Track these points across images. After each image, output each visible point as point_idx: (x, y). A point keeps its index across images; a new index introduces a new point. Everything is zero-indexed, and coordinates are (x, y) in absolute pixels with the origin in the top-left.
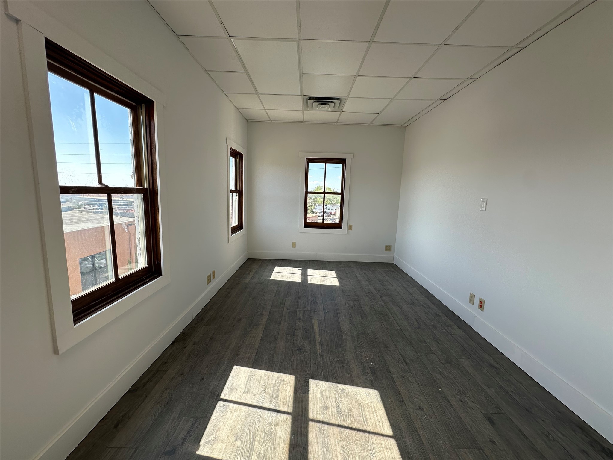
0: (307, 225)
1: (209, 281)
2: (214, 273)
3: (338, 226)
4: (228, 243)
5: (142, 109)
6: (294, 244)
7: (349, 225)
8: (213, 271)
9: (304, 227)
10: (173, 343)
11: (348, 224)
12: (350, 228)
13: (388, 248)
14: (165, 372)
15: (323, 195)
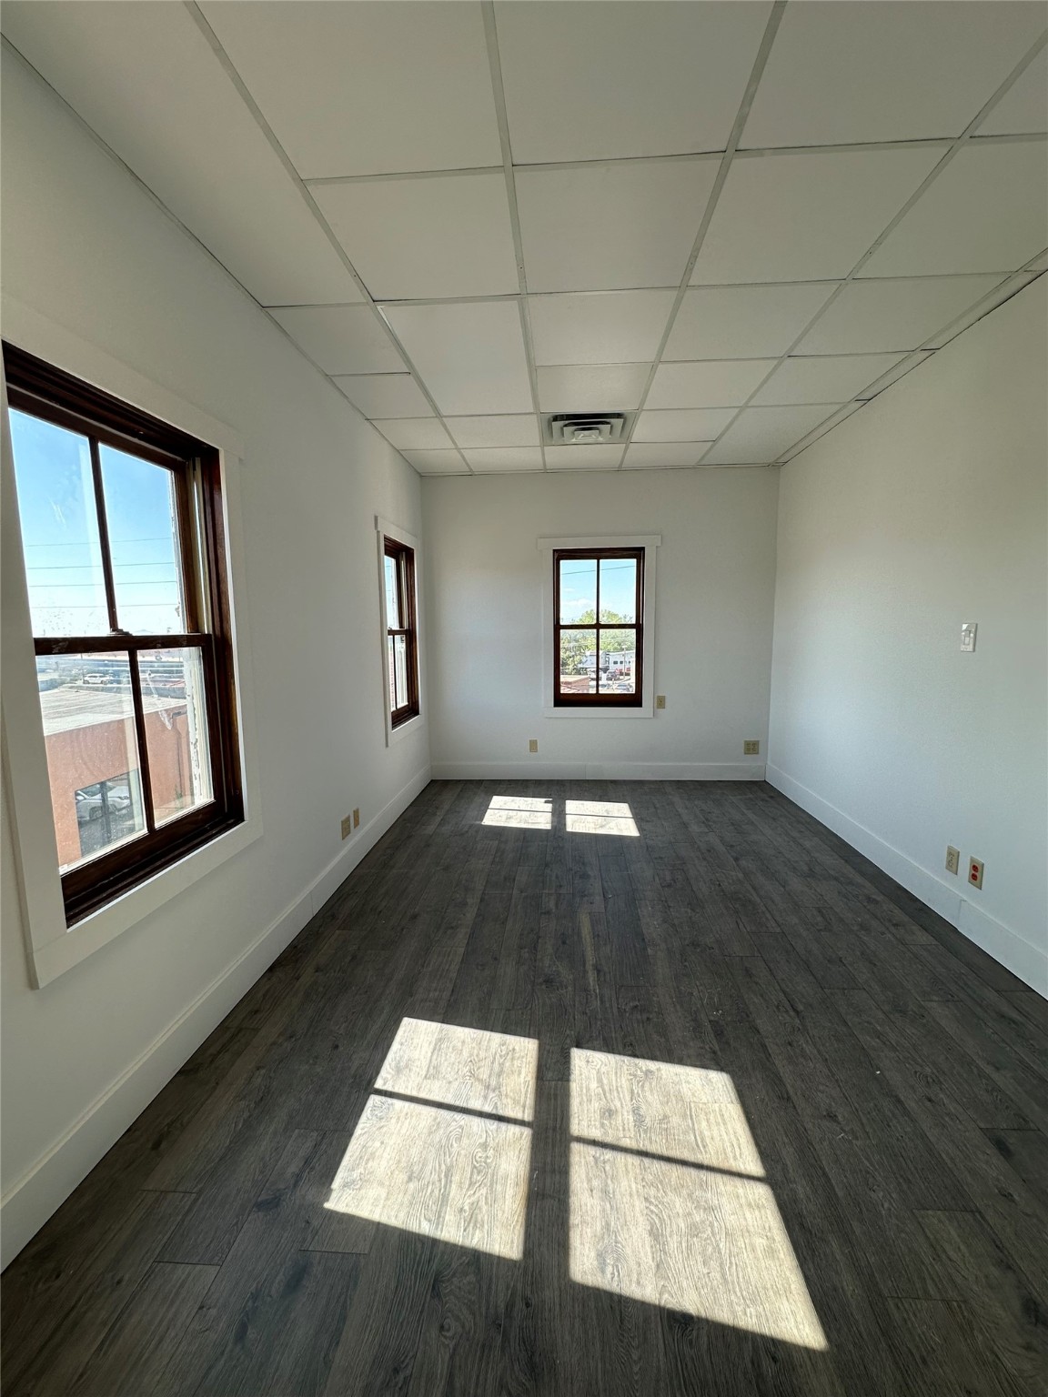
0: (561, 700)
1: (346, 831)
2: (356, 813)
3: (633, 700)
4: (387, 746)
5: (194, 469)
6: (533, 745)
7: (658, 697)
8: (355, 809)
9: (555, 705)
10: (271, 969)
11: (656, 696)
12: (661, 702)
13: (752, 748)
14: (257, 1030)
15: (595, 631)
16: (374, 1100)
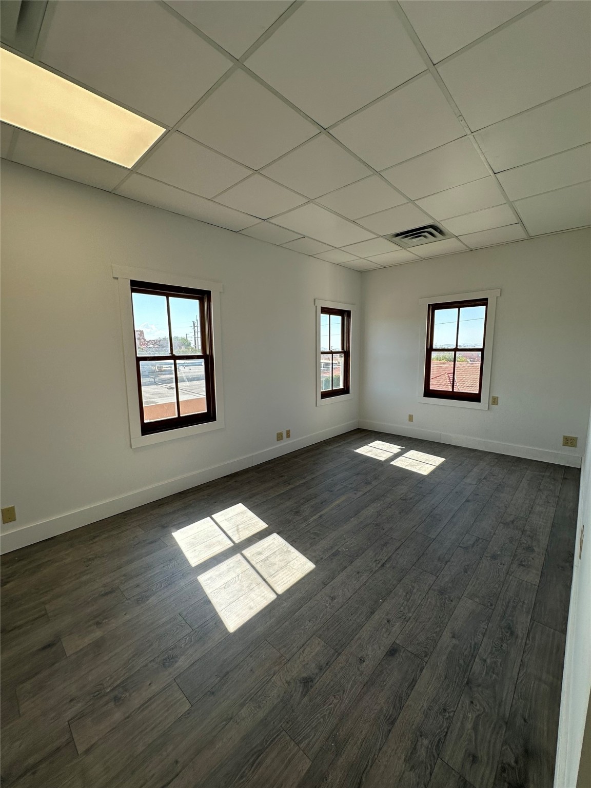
0: (429, 393)
1: (280, 437)
2: (288, 432)
3: (475, 398)
4: (316, 406)
6: (411, 418)
7: (493, 397)
8: (288, 429)
9: (424, 396)
10: (225, 477)
11: (491, 396)
12: (495, 401)
13: (570, 442)
14: (204, 491)
15: (453, 352)
16: (209, 518)
